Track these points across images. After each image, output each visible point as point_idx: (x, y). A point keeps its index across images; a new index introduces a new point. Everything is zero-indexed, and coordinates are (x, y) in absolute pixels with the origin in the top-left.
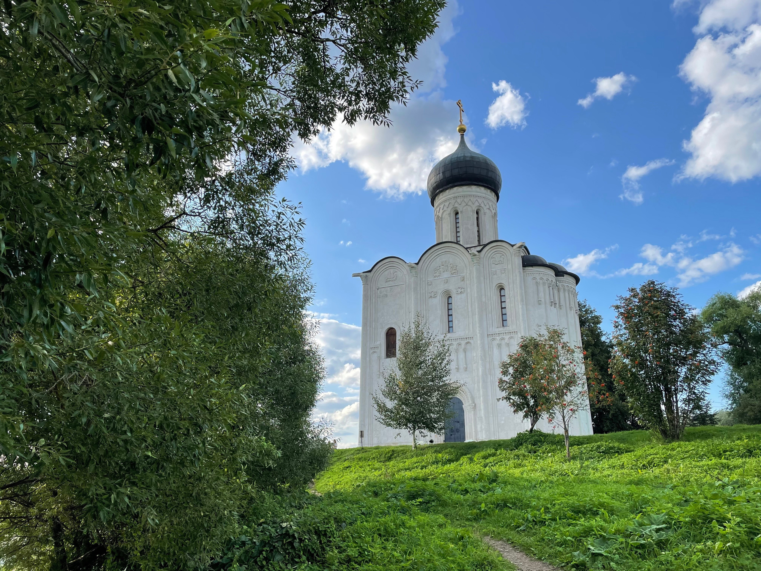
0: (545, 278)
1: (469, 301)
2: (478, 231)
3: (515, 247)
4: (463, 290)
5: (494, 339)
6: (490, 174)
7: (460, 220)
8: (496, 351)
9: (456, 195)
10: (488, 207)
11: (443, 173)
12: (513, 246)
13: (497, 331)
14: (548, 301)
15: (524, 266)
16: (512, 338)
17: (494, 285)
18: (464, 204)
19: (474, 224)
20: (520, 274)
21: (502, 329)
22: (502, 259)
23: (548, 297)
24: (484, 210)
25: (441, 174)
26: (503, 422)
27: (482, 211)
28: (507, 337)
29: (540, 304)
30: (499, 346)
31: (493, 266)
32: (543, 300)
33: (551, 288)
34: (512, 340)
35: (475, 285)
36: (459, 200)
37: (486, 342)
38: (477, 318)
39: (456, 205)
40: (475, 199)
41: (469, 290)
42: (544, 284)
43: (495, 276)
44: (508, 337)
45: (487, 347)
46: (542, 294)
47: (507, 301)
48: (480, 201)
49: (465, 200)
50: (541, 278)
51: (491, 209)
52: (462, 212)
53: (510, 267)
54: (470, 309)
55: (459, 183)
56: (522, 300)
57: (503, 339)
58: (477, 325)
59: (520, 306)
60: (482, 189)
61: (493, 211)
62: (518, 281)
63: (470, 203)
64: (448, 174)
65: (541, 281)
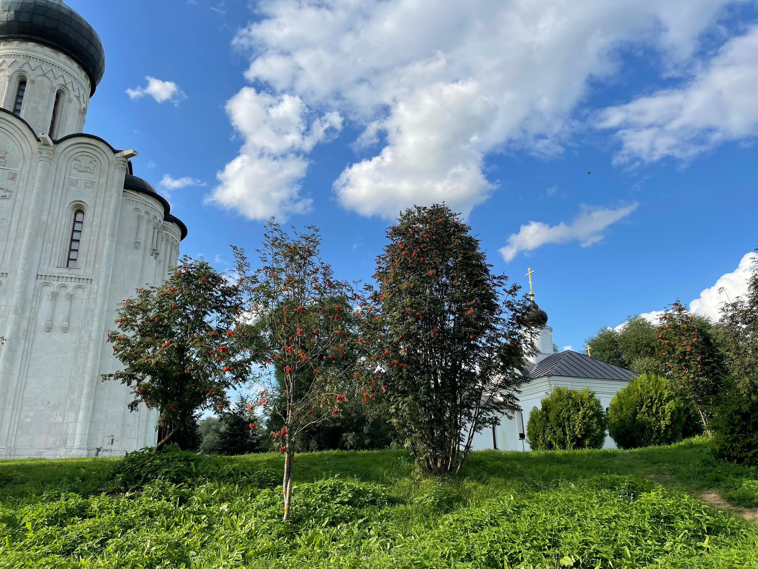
0: (152, 214)
1: (16, 214)
2: (53, 122)
3: (118, 155)
4: (7, 194)
5: (46, 284)
6: (92, 50)
7: (26, 94)
8: (46, 304)
9: (30, 53)
10: (77, 93)
11: (16, 12)
12: (115, 152)
13: (56, 272)
14: (149, 247)
15: (125, 187)
16: (79, 287)
17: (70, 200)
18: (40, 72)
19: (48, 108)
20: (119, 195)
21: (66, 271)
22: (91, 166)
23: (149, 241)
24: (71, 94)
25: (12, 12)
26: (29, 420)
27: (67, 95)
28: (71, 285)
29: (137, 248)
30: (55, 296)
31: (74, 171)
32: (142, 243)
33: (156, 230)
34: (79, 292)
35: (35, 192)
36: (32, 63)
37: (32, 286)
38: (24, 243)
39: (26, 68)
40: (61, 74)
41: (20, 197)
42: (149, 221)
43: (73, 188)
44: (75, 284)
45: (30, 294)
46: (142, 235)
47: (86, 230)
48: (68, 80)
49: (44, 67)
50: (147, 213)
51: (81, 99)
52: (33, 82)
53: (103, 181)
54: (14, 227)
55: (39, 39)
56: (112, 235)
57: (64, 286)
58: (23, 255)
59: (107, 243)
60: (75, 65)
61: (83, 105)
62: (112, 205)
63: (50, 75)
64: (24, 18)
65: (146, 216)
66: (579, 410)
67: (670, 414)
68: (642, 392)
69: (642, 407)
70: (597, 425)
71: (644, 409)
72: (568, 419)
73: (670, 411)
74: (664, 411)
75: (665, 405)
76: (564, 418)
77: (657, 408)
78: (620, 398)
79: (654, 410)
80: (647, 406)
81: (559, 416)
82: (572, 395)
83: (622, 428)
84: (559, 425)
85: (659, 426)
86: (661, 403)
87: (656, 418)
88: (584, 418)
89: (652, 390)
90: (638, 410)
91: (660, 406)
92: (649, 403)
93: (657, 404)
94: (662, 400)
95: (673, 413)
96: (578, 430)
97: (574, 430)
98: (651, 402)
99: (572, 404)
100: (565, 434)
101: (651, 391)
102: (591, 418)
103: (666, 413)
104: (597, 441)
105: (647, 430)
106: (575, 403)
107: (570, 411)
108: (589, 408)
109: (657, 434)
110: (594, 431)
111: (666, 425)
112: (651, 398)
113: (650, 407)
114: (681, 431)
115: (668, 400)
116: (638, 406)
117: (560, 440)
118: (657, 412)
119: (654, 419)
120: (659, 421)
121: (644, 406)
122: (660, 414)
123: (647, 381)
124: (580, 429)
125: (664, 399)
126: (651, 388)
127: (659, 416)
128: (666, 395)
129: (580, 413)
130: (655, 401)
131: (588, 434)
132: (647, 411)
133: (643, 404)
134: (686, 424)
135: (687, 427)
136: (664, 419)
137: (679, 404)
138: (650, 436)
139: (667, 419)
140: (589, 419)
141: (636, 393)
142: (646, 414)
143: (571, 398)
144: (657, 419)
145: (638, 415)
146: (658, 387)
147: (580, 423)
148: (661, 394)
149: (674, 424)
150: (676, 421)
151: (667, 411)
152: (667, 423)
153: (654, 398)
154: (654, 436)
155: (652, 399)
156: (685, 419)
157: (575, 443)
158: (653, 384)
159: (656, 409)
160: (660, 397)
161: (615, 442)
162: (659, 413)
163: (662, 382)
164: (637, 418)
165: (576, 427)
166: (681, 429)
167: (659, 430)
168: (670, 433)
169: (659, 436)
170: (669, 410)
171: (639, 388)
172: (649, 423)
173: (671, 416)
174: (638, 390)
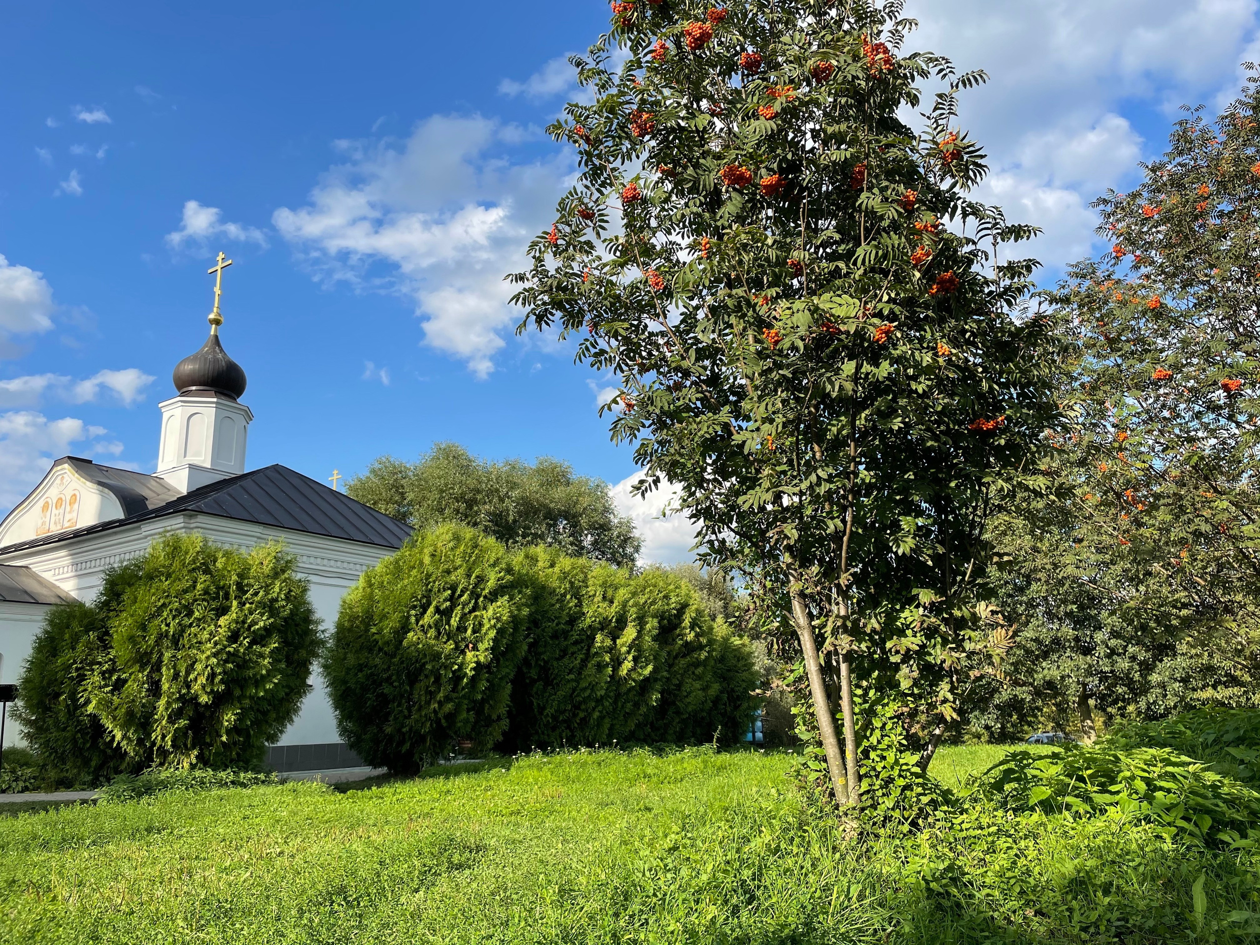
66: (223, 611)
67: (492, 634)
68: (431, 569)
69: (425, 612)
70: (275, 661)
71: (429, 618)
72: (176, 642)
73: (495, 626)
74: (481, 625)
75: (485, 608)
76: (161, 636)
77: (464, 617)
78: (370, 585)
79: (454, 621)
80: (438, 610)
81: (144, 627)
82: (215, 561)
83: (361, 671)
84: (143, 659)
85: (461, 666)
86: (476, 603)
87: (456, 643)
88: (234, 637)
89: (460, 566)
90: (413, 619)
91: (470, 612)
92: (445, 600)
93: (465, 605)
94: (478, 596)
95: (501, 632)
96: (202, 680)
97: (192, 677)
98: (451, 598)
99: (206, 592)
100: (155, 690)
101: (456, 569)
102: (259, 639)
103: (484, 630)
104: (265, 713)
105: (426, 676)
106: (219, 588)
107: (190, 614)
108: (262, 604)
109: (450, 688)
110: (259, 682)
111: (478, 663)
112: (454, 588)
113: (446, 614)
114: (512, 682)
115: (493, 596)
116: (414, 607)
117: (130, 714)
118: (461, 629)
119: (451, 645)
120: (463, 652)
121: (431, 609)
122: (469, 631)
123: (451, 544)
124: (212, 676)
125: (487, 591)
126: (458, 562)
127: (464, 639)
128: (491, 584)
129: (222, 621)
130: (460, 596)
131: (237, 692)
132: (437, 625)
133: (429, 604)
134: (526, 661)
135: (525, 670)
136: (475, 648)
137: (519, 610)
138: (431, 693)
139: (482, 646)
140: (251, 644)
141: (414, 572)
142: (432, 633)
143: (207, 571)
144: (457, 648)
145: (410, 635)
146: (474, 561)
147: (215, 655)
148: (481, 579)
149: (498, 661)
150: (503, 654)
151: (487, 626)
152: (482, 659)
153: (461, 587)
154: (441, 694)
155: (454, 593)
156: (525, 647)
157: (183, 722)
158: (465, 552)
159: (461, 618)
160: (476, 585)
161: (336, 708)
162: (466, 630)
163: (488, 549)
164: (405, 643)
165: (199, 667)
166: (511, 676)
167: (458, 676)
168: (483, 685)
169: (454, 695)
170: (493, 622)
171: (427, 560)
172: (437, 656)
173: (495, 640)
174: (421, 563)
